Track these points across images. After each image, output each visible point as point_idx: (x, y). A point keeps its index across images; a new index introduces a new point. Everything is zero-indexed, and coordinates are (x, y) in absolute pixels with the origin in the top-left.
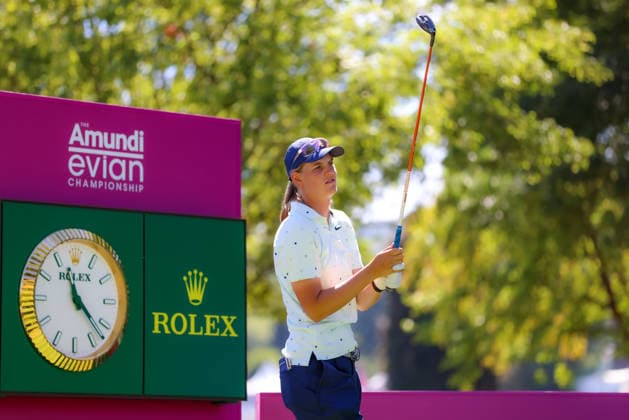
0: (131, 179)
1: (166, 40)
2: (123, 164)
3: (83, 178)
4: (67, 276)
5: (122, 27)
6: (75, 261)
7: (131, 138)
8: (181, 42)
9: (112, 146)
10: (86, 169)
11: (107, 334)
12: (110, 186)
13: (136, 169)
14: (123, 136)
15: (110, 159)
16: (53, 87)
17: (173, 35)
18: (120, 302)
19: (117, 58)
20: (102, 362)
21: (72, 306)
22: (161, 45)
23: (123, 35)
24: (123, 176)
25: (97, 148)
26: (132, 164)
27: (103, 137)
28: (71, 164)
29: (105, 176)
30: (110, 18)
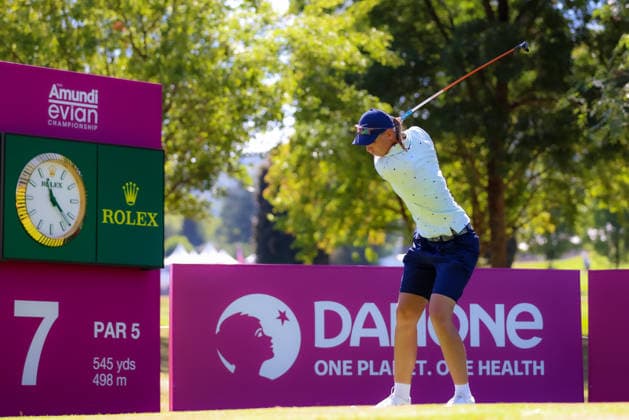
0: (89, 121)
1: (115, 32)
2: (84, 111)
3: (58, 120)
4: (46, 184)
5: (86, 22)
6: (52, 174)
7: (90, 94)
8: (125, 33)
9: (77, 99)
10: (60, 114)
11: (73, 223)
12: (75, 126)
13: (93, 114)
14: (85, 93)
15: (75, 108)
16: (40, 60)
17: (120, 29)
18: (81, 203)
19: (83, 42)
20: (70, 240)
21: (50, 203)
22: (111, 35)
23: (87, 27)
24: (84, 119)
25: (67, 100)
26: (90, 112)
27: (71, 94)
28: (50, 111)
29: (72, 119)
30: (78, 16)
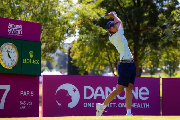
0: (20, 33)
1: (27, 8)
2: (18, 31)
3: (10, 33)
4: (7, 51)
5: (19, 5)
6: (9, 48)
7: (20, 26)
8: (31, 8)
9: (16, 27)
10: (11, 31)
11: (15, 62)
12: (16, 35)
13: (21, 32)
14: (18, 25)
15: (16, 30)
16: (6, 16)
17: (29, 7)
18: (17, 57)
19: (18, 11)
20: (13, 68)
21: (8, 57)
22: (26, 9)
23: (19, 7)
24: (18, 33)
25: (13, 27)
26: (20, 31)
27: (15, 26)
28: (8, 30)
29: (15, 33)
30: (17, 3)
